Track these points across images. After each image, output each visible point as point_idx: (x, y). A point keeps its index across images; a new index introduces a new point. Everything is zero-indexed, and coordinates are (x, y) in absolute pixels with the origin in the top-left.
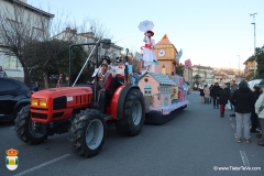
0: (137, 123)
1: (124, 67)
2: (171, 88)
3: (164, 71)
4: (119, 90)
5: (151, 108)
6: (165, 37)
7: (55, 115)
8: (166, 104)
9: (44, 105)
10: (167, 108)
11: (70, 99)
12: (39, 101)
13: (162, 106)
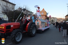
0: (34, 33)
2: (44, 23)
3: (43, 18)
4: (29, 23)
5: (39, 29)
6: (43, 9)
8: (43, 28)
10: (43, 29)
11: (12, 26)
13: (42, 28)
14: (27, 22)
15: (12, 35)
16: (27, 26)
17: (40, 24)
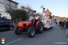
0: (41, 30)
1: (38, 17)
2: (49, 22)
3: (48, 18)
4: (38, 22)
5: (45, 27)
6: (48, 9)
7: (24, 28)
8: (48, 26)
9: (22, 25)
10: (48, 27)
11: (27, 24)
12: (20, 25)
14: (36, 21)
15: (28, 30)
16: (37, 25)
17: (45, 23)
